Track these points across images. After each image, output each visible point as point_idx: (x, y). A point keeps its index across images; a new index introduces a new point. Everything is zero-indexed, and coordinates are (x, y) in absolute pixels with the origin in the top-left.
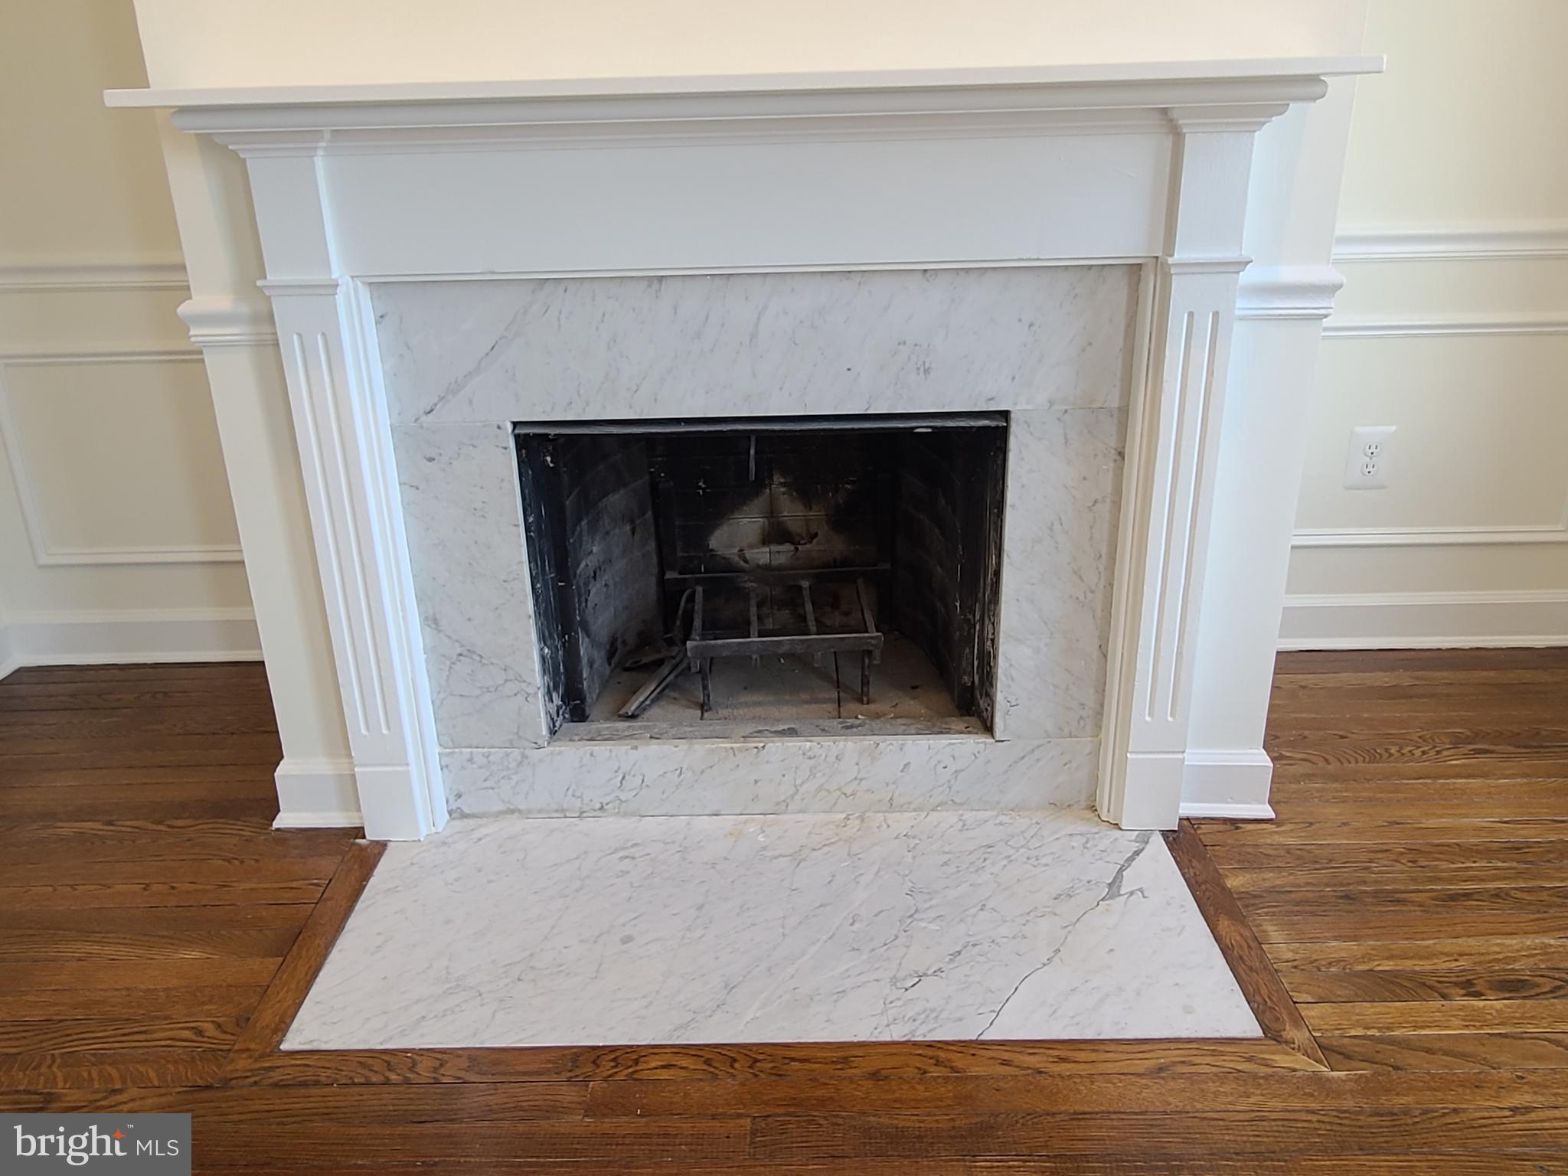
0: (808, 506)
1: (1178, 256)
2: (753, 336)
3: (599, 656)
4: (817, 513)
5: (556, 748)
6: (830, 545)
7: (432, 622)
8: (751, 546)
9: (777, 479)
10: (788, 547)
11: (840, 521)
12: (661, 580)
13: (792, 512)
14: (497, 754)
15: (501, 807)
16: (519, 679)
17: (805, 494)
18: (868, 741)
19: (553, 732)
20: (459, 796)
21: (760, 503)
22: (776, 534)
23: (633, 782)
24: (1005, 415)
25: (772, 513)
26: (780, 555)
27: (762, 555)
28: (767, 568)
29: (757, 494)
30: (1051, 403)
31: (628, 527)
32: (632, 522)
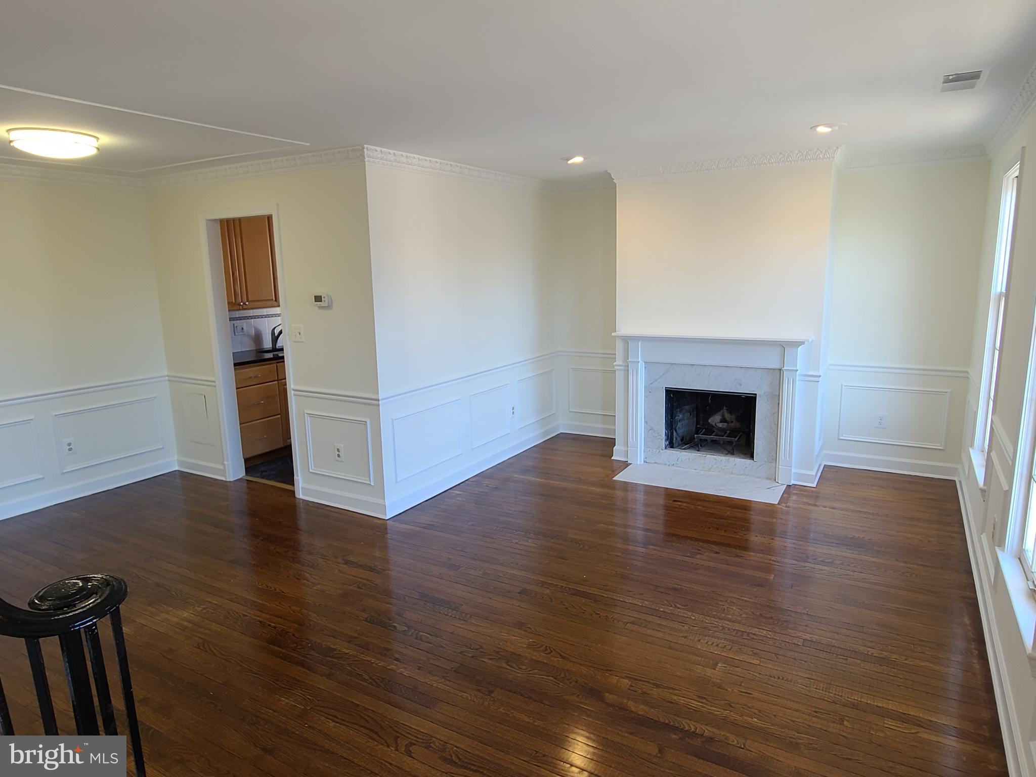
0: (731, 415)
1: (785, 368)
2: (709, 376)
3: (679, 439)
4: (733, 417)
5: (666, 450)
6: (735, 425)
7: (646, 422)
8: (718, 423)
9: (725, 408)
10: (726, 424)
11: (738, 420)
12: (696, 427)
13: (728, 416)
14: (655, 450)
15: (653, 462)
16: (661, 436)
17: (731, 413)
18: (727, 458)
19: (666, 448)
20: (646, 458)
21: (720, 413)
22: (723, 420)
23: (680, 460)
24: (756, 394)
25: (723, 416)
26: (724, 425)
27: (720, 425)
28: (721, 428)
29: (719, 411)
30: (765, 393)
31: (689, 414)
32: (690, 413)
